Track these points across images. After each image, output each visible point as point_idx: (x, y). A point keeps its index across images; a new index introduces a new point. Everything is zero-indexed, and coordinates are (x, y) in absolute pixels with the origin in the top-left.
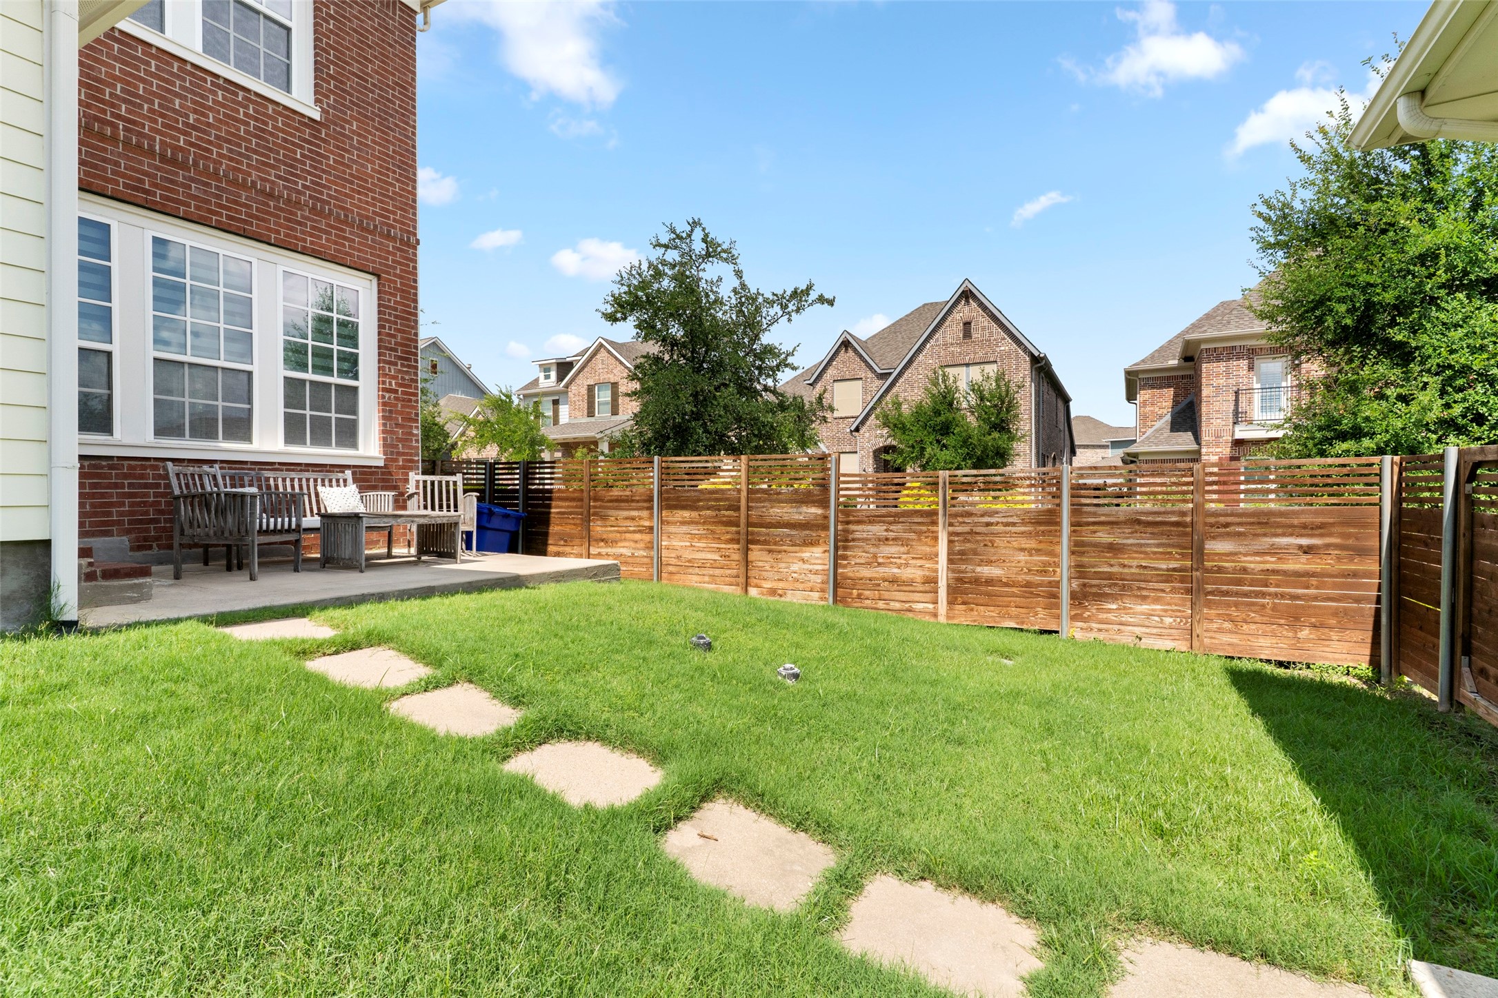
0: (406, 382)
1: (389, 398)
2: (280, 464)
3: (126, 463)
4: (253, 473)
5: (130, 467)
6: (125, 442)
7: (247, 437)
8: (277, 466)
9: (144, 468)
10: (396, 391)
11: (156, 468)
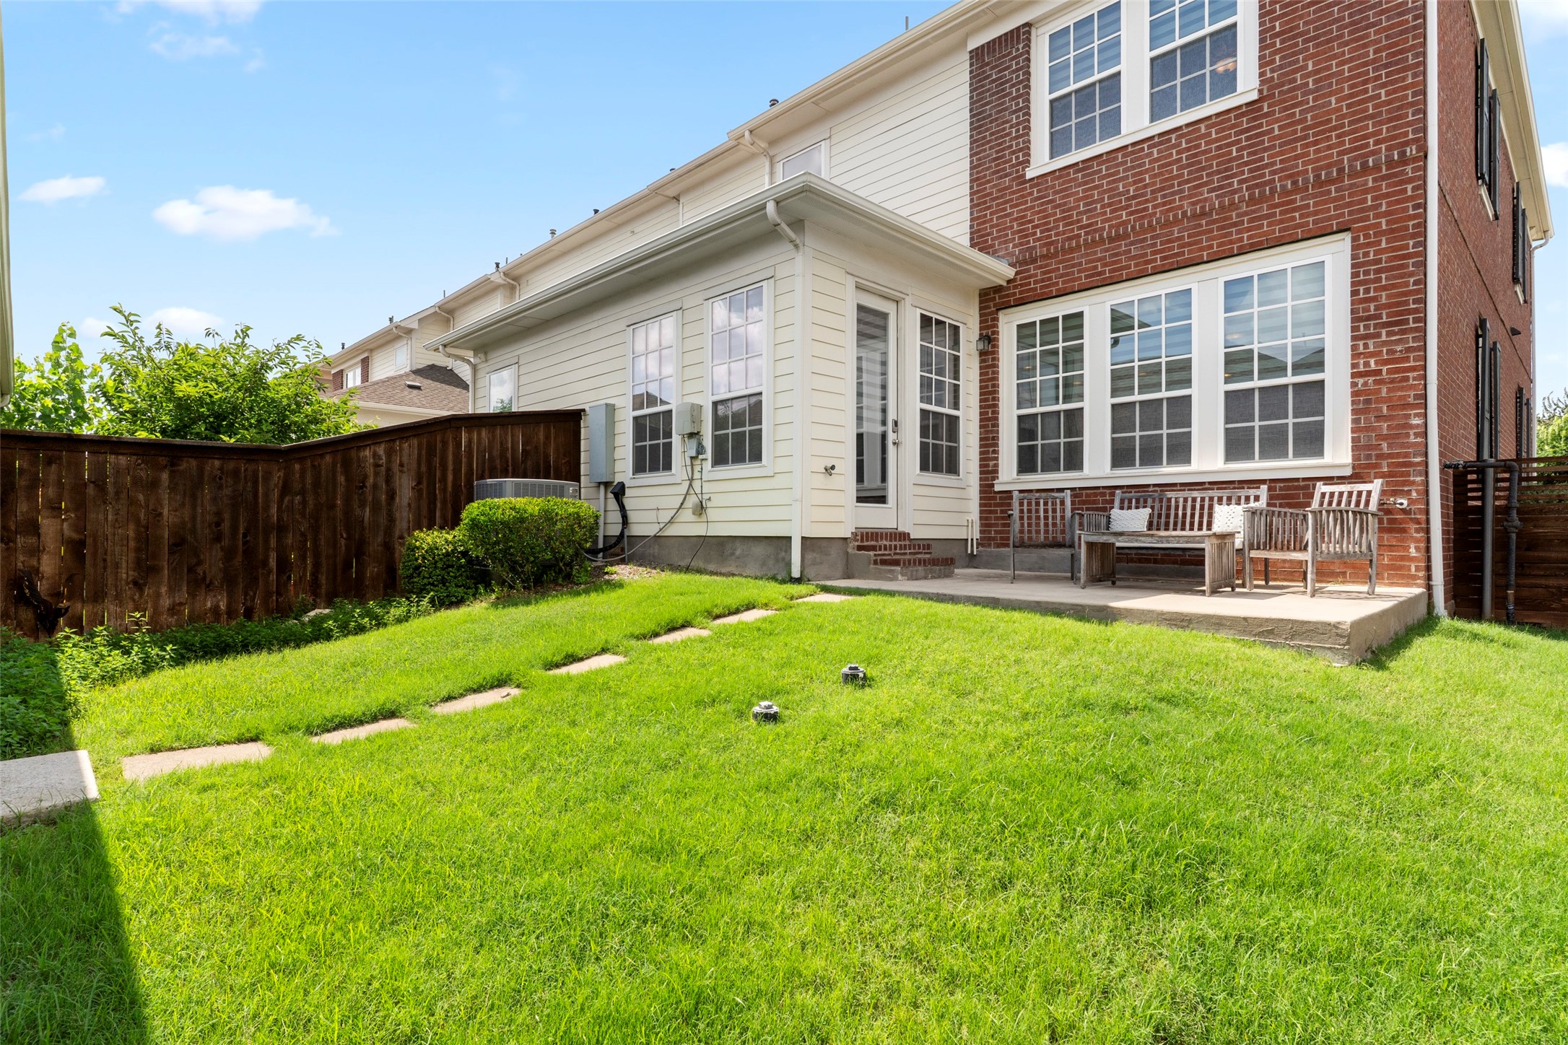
0: (1398, 355)
1: (1365, 384)
2: (1210, 483)
3: (1084, 492)
4: (1156, 494)
5: (1087, 495)
6: (1091, 476)
7: (1187, 460)
8: (1207, 486)
9: (1096, 495)
10: (1379, 372)
11: (1103, 494)
